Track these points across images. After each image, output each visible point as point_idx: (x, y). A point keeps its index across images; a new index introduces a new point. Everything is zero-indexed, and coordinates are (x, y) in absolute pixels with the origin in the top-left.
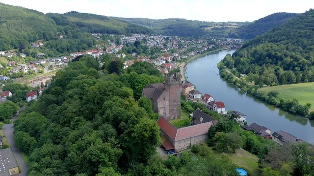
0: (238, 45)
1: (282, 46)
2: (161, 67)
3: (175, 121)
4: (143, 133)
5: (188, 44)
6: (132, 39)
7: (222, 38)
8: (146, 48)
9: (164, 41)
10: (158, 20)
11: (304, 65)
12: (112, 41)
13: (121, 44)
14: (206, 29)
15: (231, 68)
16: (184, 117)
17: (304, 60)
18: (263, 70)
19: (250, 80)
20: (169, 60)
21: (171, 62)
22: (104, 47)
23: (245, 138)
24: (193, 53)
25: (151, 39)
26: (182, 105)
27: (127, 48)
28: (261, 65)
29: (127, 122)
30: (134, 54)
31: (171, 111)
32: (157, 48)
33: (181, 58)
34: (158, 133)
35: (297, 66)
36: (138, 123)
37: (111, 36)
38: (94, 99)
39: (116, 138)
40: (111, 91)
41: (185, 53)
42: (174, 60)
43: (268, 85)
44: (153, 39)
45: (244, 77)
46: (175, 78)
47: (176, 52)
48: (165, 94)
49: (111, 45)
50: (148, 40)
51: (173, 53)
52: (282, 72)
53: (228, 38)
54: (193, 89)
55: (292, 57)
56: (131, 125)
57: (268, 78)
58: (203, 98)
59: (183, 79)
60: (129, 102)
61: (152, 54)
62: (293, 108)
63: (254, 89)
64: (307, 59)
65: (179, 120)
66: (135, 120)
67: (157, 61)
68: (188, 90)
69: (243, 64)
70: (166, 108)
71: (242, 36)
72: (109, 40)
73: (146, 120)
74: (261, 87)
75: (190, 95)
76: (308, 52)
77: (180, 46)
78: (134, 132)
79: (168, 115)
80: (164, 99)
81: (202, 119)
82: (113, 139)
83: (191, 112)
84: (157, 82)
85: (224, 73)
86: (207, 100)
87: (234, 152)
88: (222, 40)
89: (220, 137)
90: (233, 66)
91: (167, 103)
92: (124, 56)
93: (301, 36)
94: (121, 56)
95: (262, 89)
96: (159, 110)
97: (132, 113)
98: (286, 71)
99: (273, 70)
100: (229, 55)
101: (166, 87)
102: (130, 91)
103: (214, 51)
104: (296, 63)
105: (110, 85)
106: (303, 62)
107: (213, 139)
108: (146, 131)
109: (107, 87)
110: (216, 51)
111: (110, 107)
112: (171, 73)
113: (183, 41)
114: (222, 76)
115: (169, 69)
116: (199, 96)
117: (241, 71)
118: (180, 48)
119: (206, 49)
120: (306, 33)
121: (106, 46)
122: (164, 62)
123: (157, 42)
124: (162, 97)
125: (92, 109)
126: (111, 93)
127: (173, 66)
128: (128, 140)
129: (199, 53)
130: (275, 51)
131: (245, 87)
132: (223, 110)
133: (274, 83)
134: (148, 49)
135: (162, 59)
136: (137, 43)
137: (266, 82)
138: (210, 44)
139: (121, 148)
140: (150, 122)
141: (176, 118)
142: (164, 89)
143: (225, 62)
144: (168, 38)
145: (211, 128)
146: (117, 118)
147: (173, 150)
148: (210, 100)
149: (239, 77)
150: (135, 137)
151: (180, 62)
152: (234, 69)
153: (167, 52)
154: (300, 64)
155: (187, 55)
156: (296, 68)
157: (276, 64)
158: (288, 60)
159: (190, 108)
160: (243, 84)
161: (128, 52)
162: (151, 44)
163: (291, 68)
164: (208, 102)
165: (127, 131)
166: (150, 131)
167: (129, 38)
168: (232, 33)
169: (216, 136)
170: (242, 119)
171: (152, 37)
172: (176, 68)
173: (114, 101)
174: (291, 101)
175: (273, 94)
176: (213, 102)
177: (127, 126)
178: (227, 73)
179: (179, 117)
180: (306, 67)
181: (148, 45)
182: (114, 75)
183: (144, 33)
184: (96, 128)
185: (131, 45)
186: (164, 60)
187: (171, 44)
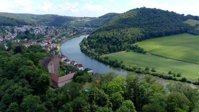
0: (90, 32)
1: (111, 33)
2: (45, 47)
3: (57, 75)
4: (43, 80)
5: (61, 32)
6: (23, 29)
7: (81, 27)
8: (34, 35)
9: (45, 30)
10: (39, 15)
11: (121, 43)
12: (8, 31)
13: (15, 33)
14: (71, 21)
15: (86, 45)
16: (62, 72)
17: (121, 40)
18: (102, 46)
19: (96, 52)
20: (50, 42)
21: (51, 43)
22: (4, 36)
23: (89, 77)
24: (64, 37)
25: (36, 28)
26: (61, 67)
27: (20, 36)
28: (101, 43)
29: (34, 77)
30: (26, 39)
31: (55, 70)
32: (41, 35)
33: (57, 41)
34: (50, 80)
35: (118, 43)
36: (40, 76)
37: (7, 27)
38: (12, 68)
39: (29, 85)
40: (21, 63)
41: (60, 38)
42: (53, 42)
43: (104, 54)
44: (38, 29)
45: (93, 50)
46: (56, 54)
47: (54, 37)
48: (51, 62)
49: (8, 33)
50: (34, 30)
51: (52, 37)
52: (111, 46)
53: (85, 27)
54: (66, 58)
55: (116, 38)
56: (36, 77)
57: (104, 50)
58: (71, 63)
59: (60, 54)
60: (33, 67)
61: (38, 38)
62: (115, 64)
63: (98, 57)
64: (122, 39)
65: (59, 74)
66: (38, 75)
67: (42, 43)
68: (63, 59)
69: (93, 43)
70: (53, 69)
71: (92, 26)
72: (6, 30)
73: (44, 74)
74: (101, 55)
75: (65, 62)
76: (122, 36)
77: (56, 33)
78: (38, 80)
79: (53, 72)
80: (51, 64)
81: (70, 72)
82: (28, 85)
83: (65, 70)
84: (46, 56)
85: (83, 48)
86: (73, 64)
87: (85, 84)
88: (82, 29)
89: (78, 78)
90: (88, 44)
91: (53, 66)
92: (19, 41)
93: (120, 27)
94: (17, 41)
95: (102, 56)
96: (49, 70)
97: (36, 72)
98: (113, 46)
99: (107, 46)
100: (85, 38)
101: (51, 59)
102: (31, 62)
103: (77, 35)
104: (117, 42)
105: (20, 60)
106: (121, 41)
107: (76, 79)
108: (44, 79)
109: (18, 61)
110: (78, 35)
111: (23, 71)
112: (52, 50)
113: (57, 30)
114: (82, 51)
115: (50, 48)
116: (69, 63)
117: (92, 47)
118: (56, 34)
119: (72, 35)
120: (122, 25)
121: (5, 34)
122: (47, 44)
123: (40, 31)
124: (50, 63)
125: (12, 73)
126: (21, 64)
127: (53, 46)
128: (35, 85)
129: (68, 37)
130: (108, 36)
131: (94, 56)
132: (82, 68)
133: (107, 53)
134: (35, 35)
135: (45, 42)
136: (27, 32)
137: (103, 52)
138: (74, 31)
139: (32, 89)
140: (46, 75)
141: (58, 73)
142: (50, 60)
143: (83, 42)
144: (47, 28)
145: (75, 75)
146: (28, 75)
147: (58, 87)
148: (75, 64)
149: (91, 50)
150: (39, 83)
151: (57, 43)
152: (88, 46)
153: (48, 37)
154: (119, 42)
155: (61, 39)
156: (118, 44)
157: (109, 42)
158: (114, 40)
159: (65, 68)
160: (93, 54)
161: (22, 38)
162: (37, 32)
163: (116, 44)
164: (74, 65)
165: (35, 81)
166: (46, 79)
167: (21, 28)
168: (87, 24)
169: (76, 78)
170: (91, 71)
171: (37, 27)
172: (55, 47)
173: (24, 68)
174: (114, 60)
175: (107, 58)
176: (77, 65)
177: (34, 78)
178: (84, 48)
179: (59, 73)
180: (122, 43)
181: (34, 33)
182: (19, 54)
183: (31, 25)
184: (16, 82)
185: (23, 33)
186: (46, 42)
187: (50, 32)
